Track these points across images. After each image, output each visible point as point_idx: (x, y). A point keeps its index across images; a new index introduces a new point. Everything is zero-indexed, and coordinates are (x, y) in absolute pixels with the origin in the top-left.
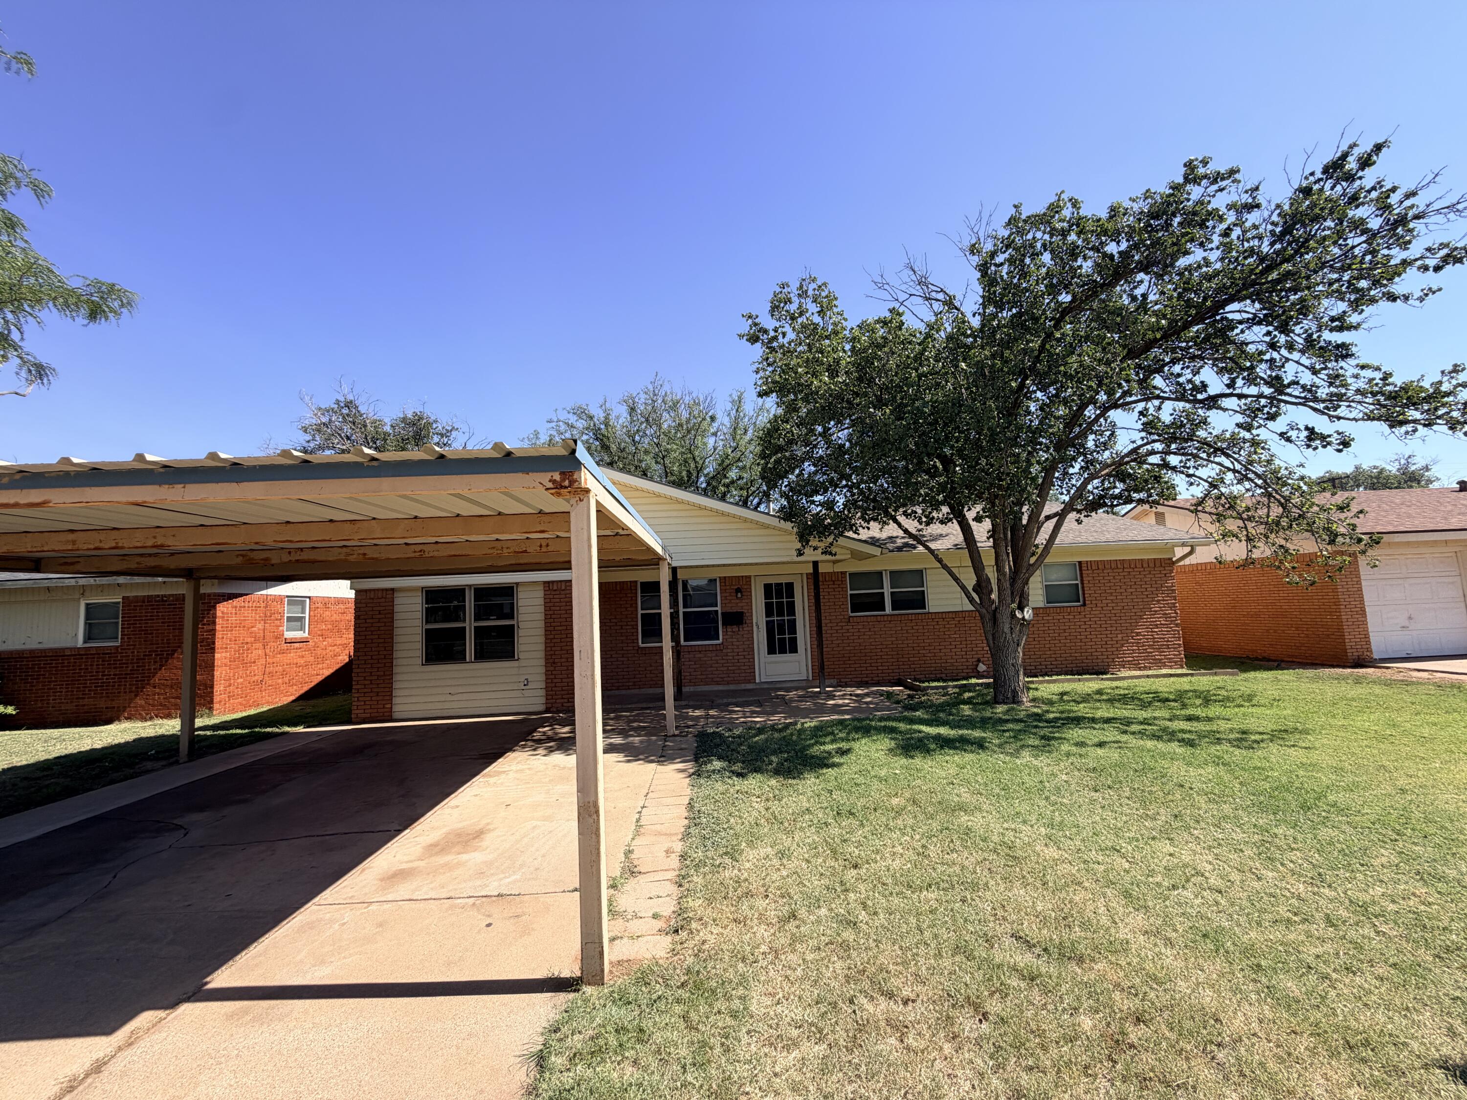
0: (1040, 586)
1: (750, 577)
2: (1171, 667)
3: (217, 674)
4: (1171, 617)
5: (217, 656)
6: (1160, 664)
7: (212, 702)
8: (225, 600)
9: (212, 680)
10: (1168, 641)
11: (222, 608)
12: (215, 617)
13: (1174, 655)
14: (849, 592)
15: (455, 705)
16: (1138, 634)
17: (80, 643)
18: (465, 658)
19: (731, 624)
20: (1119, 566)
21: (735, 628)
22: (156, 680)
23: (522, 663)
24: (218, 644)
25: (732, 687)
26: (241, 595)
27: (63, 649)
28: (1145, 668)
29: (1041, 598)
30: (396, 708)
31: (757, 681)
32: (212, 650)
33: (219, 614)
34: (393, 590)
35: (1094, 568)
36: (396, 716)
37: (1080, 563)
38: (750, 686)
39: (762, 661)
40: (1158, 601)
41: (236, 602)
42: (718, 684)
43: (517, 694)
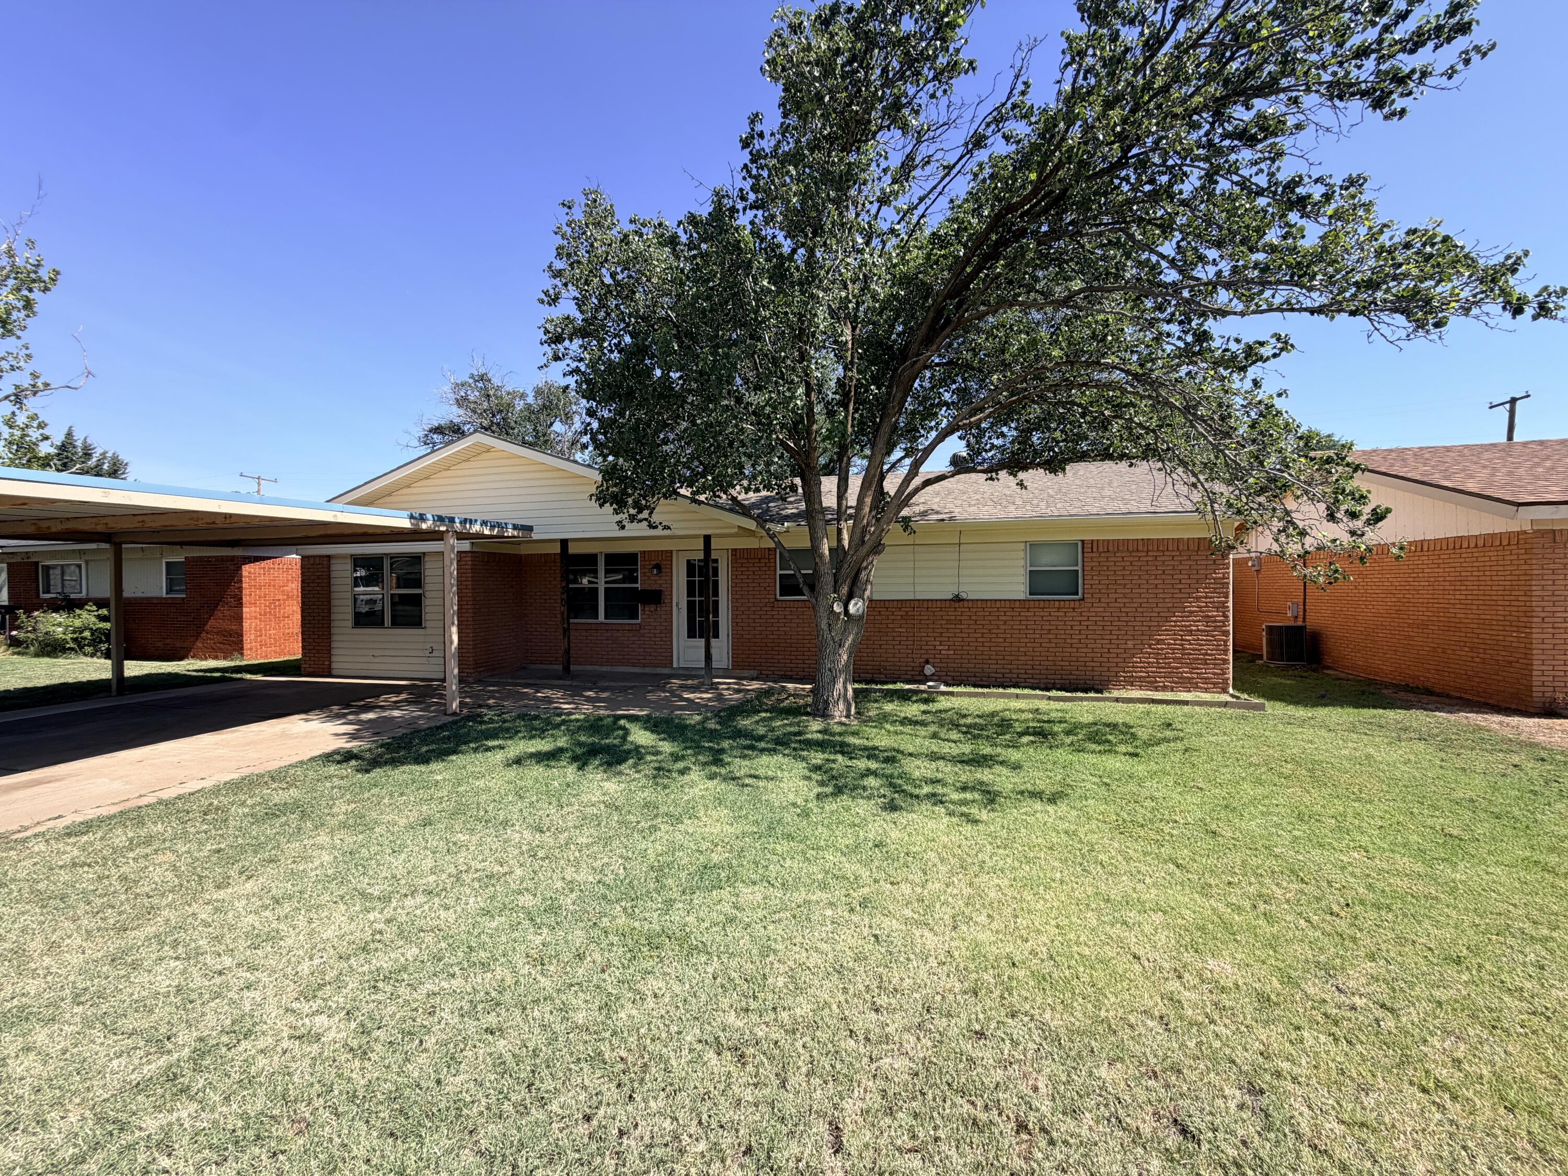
0: (1022, 571)
1: (671, 552)
2: (1206, 690)
3: (246, 625)
4: (1216, 621)
5: (245, 610)
6: (1189, 685)
7: (242, 648)
8: (250, 562)
9: (242, 630)
10: (1206, 654)
11: (247, 570)
12: (241, 576)
13: (1214, 674)
14: (779, 572)
15: (375, 666)
16: (1159, 642)
17: (164, 595)
18: (383, 623)
19: (649, 603)
20: (1140, 548)
21: (653, 607)
22: (208, 627)
23: (429, 631)
24: (245, 599)
25: (648, 670)
26: (270, 558)
27: (152, 598)
28: (1164, 688)
29: (1022, 588)
30: (334, 666)
31: (675, 665)
32: (240, 605)
33: (245, 573)
34: (329, 557)
35: (1101, 549)
36: (334, 672)
37: (1083, 541)
38: (666, 671)
39: (682, 643)
40: (1198, 598)
41: (263, 564)
42: (634, 665)
43: (424, 660)
